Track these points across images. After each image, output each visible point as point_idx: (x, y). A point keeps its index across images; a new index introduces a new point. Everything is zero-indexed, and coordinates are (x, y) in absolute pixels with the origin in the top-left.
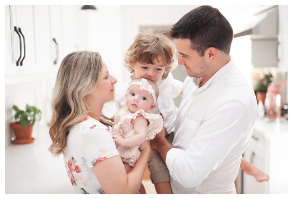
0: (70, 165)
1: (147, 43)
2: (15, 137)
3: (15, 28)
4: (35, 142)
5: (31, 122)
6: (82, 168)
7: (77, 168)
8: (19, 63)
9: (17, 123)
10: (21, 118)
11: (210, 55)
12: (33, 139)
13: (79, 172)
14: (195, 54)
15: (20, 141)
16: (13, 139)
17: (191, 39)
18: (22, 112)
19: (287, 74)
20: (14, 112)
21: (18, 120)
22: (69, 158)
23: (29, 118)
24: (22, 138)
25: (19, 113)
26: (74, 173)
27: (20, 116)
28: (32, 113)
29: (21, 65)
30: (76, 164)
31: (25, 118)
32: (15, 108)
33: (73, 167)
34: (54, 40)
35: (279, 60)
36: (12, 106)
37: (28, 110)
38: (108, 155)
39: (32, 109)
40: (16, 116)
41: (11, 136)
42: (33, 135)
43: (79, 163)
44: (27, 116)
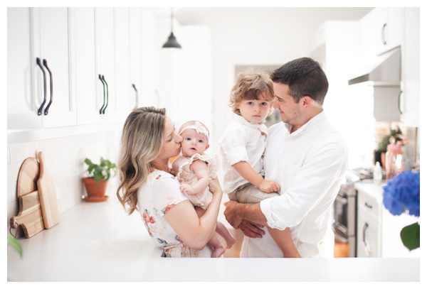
0: (145, 217)
1: (251, 80)
2: (86, 195)
3: (100, 76)
4: (109, 200)
5: (106, 178)
6: (156, 219)
7: (151, 219)
8: (102, 111)
9: (89, 178)
10: (94, 173)
11: (305, 103)
12: (106, 197)
13: (153, 223)
14: (290, 100)
15: (92, 198)
16: (83, 197)
17: (290, 85)
18: (95, 166)
19: (417, 129)
20: (86, 167)
21: (92, 175)
22: (143, 211)
23: (104, 173)
24: (95, 195)
25: (92, 167)
26: (149, 224)
27: (93, 170)
28: (106, 167)
29: (104, 113)
30: (150, 215)
31: (100, 173)
32: (87, 161)
33: (148, 219)
34: (134, 86)
35: (401, 113)
36: (84, 159)
37: (103, 164)
38: (176, 201)
39: (106, 163)
40: (90, 170)
41: (82, 193)
42: (107, 193)
43: (152, 214)
44: (102, 170)
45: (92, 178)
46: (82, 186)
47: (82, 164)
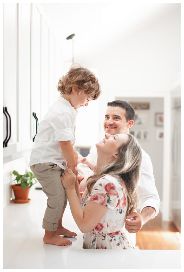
2: (14, 197)
4: (31, 202)
5: (30, 185)
9: (16, 185)
10: (21, 181)
12: (29, 199)
15: (18, 200)
16: (11, 199)
18: (21, 176)
20: (14, 177)
21: (19, 182)
23: (28, 182)
24: (21, 198)
25: (19, 177)
28: (29, 178)
31: (25, 182)
32: (15, 173)
36: (12, 171)
37: (27, 175)
39: (30, 175)
40: (17, 179)
41: (11, 196)
42: (29, 197)
44: (27, 180)
45: (19, 185)
46: (11, 191)
47: (11, 175)
